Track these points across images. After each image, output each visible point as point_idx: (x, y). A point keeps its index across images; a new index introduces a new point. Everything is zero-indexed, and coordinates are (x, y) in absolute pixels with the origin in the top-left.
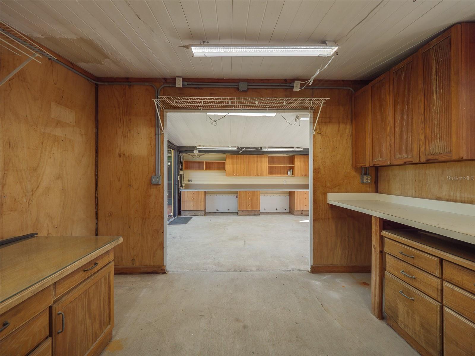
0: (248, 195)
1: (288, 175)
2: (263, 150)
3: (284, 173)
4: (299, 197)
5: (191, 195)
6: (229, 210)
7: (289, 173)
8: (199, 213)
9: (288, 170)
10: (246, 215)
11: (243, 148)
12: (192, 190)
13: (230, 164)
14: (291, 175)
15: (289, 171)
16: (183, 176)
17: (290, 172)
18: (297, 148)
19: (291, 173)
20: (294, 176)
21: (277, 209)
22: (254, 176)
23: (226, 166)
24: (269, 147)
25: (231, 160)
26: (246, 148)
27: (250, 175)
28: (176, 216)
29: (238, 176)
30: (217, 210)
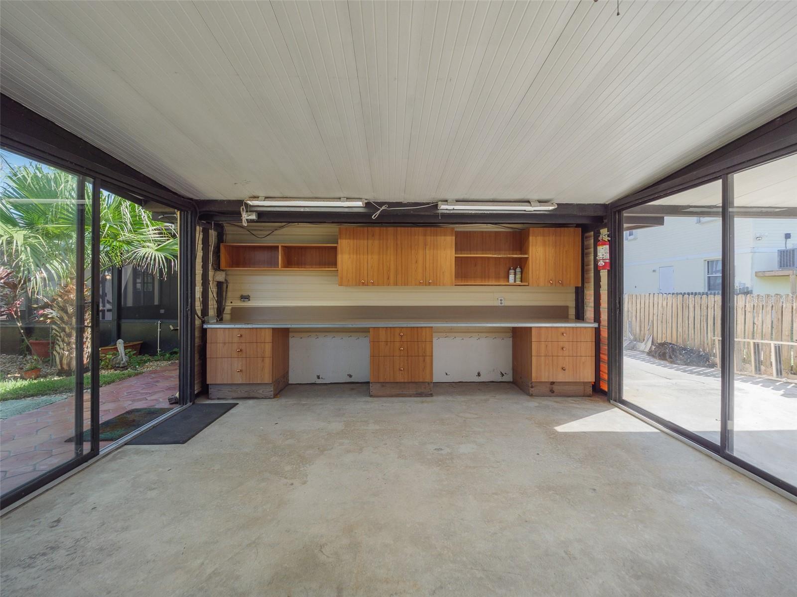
0: (398, 339)
1: (508, 281)
2: (440, 212)
3: (498, 278)
4: (543, 345)
5: (236, 340)
6: (350, 376)
7: (511, 277)
8: (261, 391)
9: (510, 269)
10: (392, 396)
11: (381, 204)
12: (237, 326)
13: (349, 254)
14: (518, 282)
15: (512, 271)
16: (225, 286)
17: (515, 274)
18: (540, 202)
19: (518, 276)
20: (527, 284)
21: (479, 375)
22: (416, 285)
23: (339, 257)
24: (457, 201)
25: (352, 241)
26: (391, 204)
27: (406, 284)
28: (188, 401)
29: (373, 284)
30: (318, 377)
